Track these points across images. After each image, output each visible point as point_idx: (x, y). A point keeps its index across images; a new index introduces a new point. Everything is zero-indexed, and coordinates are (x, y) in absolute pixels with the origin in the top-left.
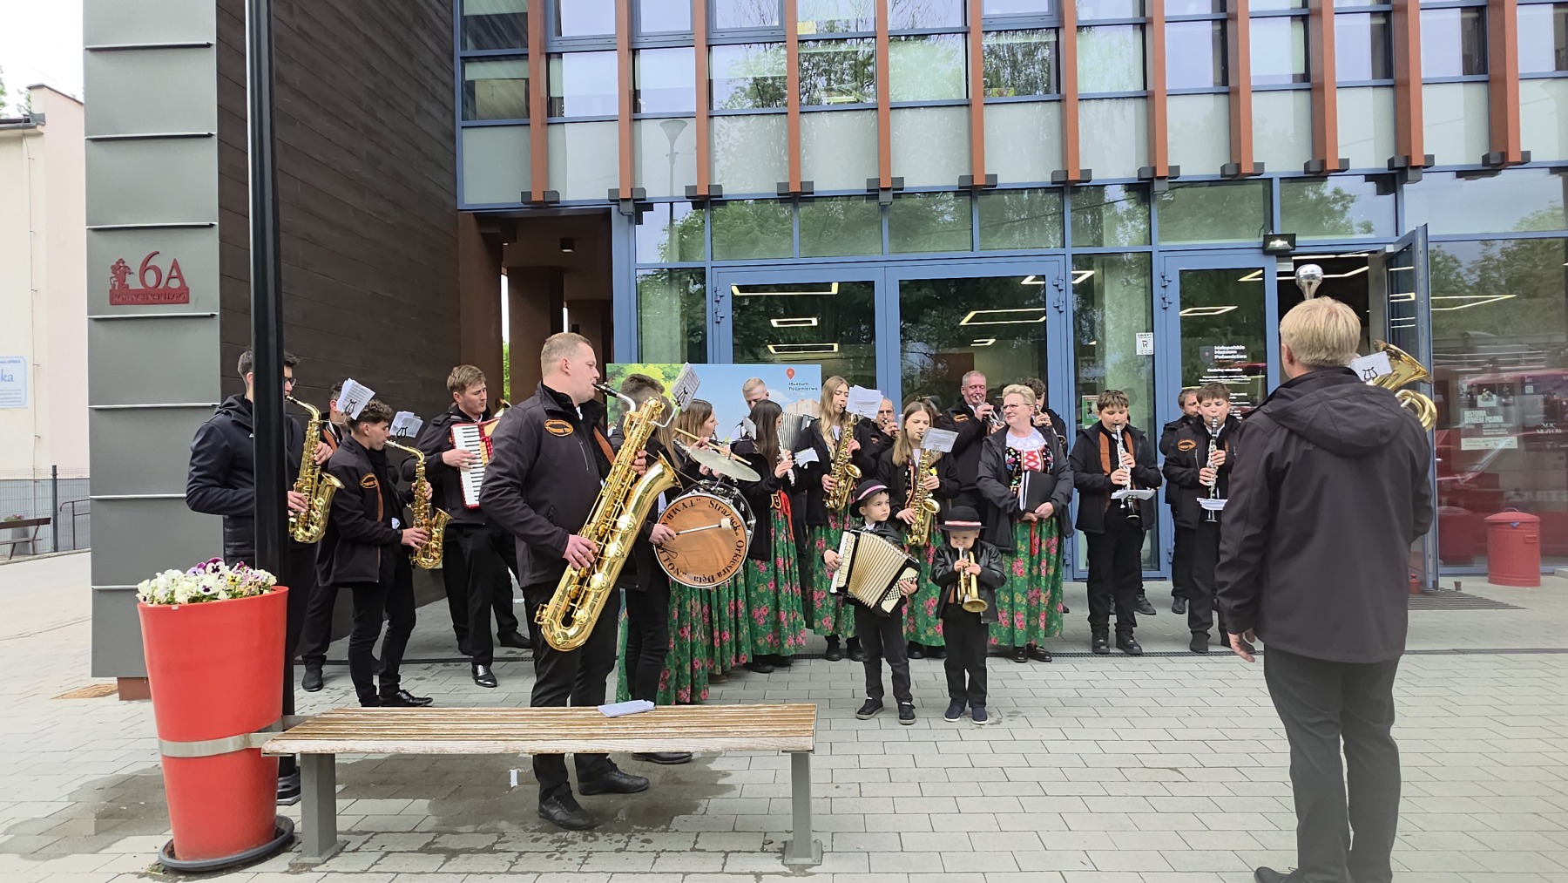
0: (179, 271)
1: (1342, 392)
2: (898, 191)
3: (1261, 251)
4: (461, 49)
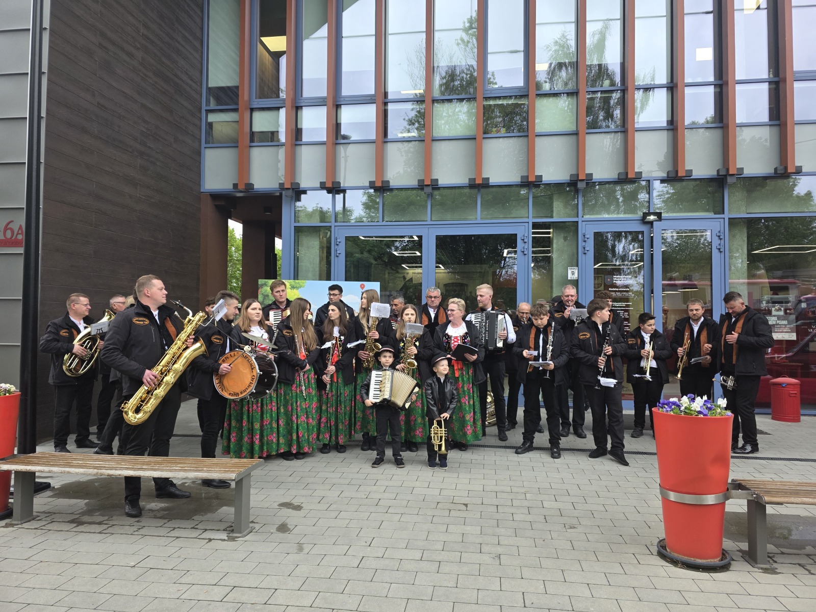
0: (22, 231)
2: (435, 185)
3: (642, 222)
4: (206, 106)
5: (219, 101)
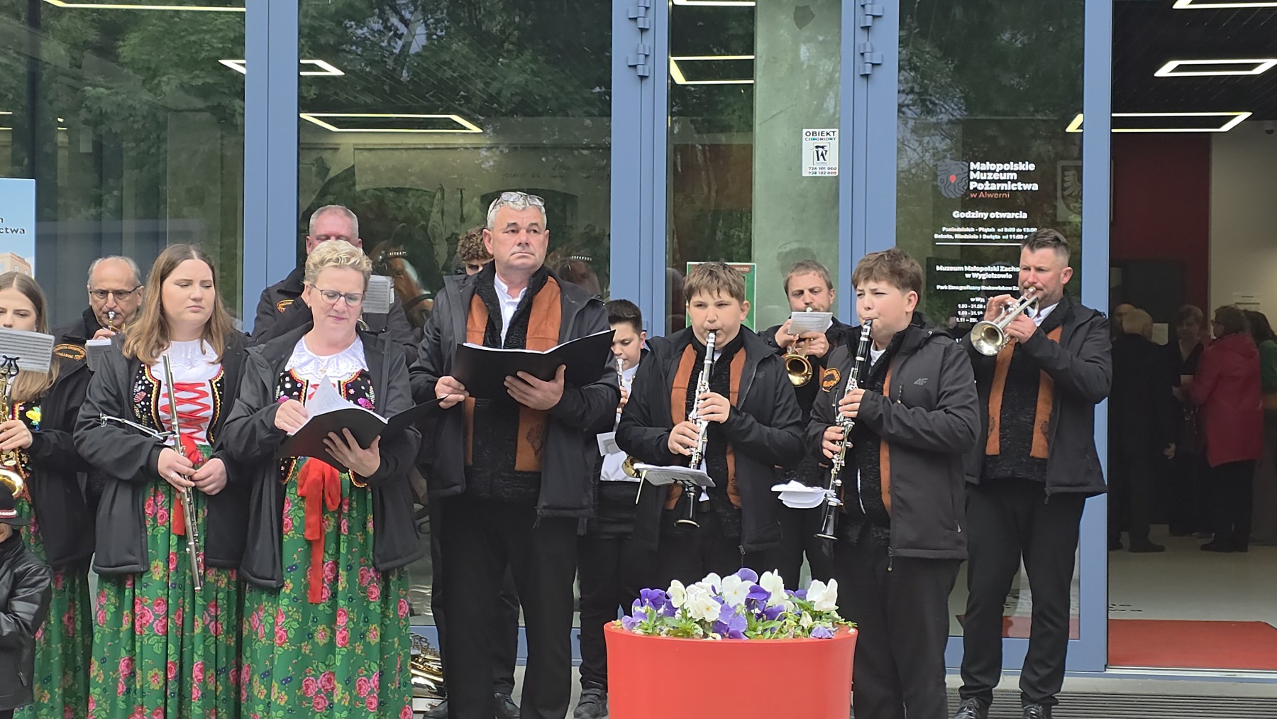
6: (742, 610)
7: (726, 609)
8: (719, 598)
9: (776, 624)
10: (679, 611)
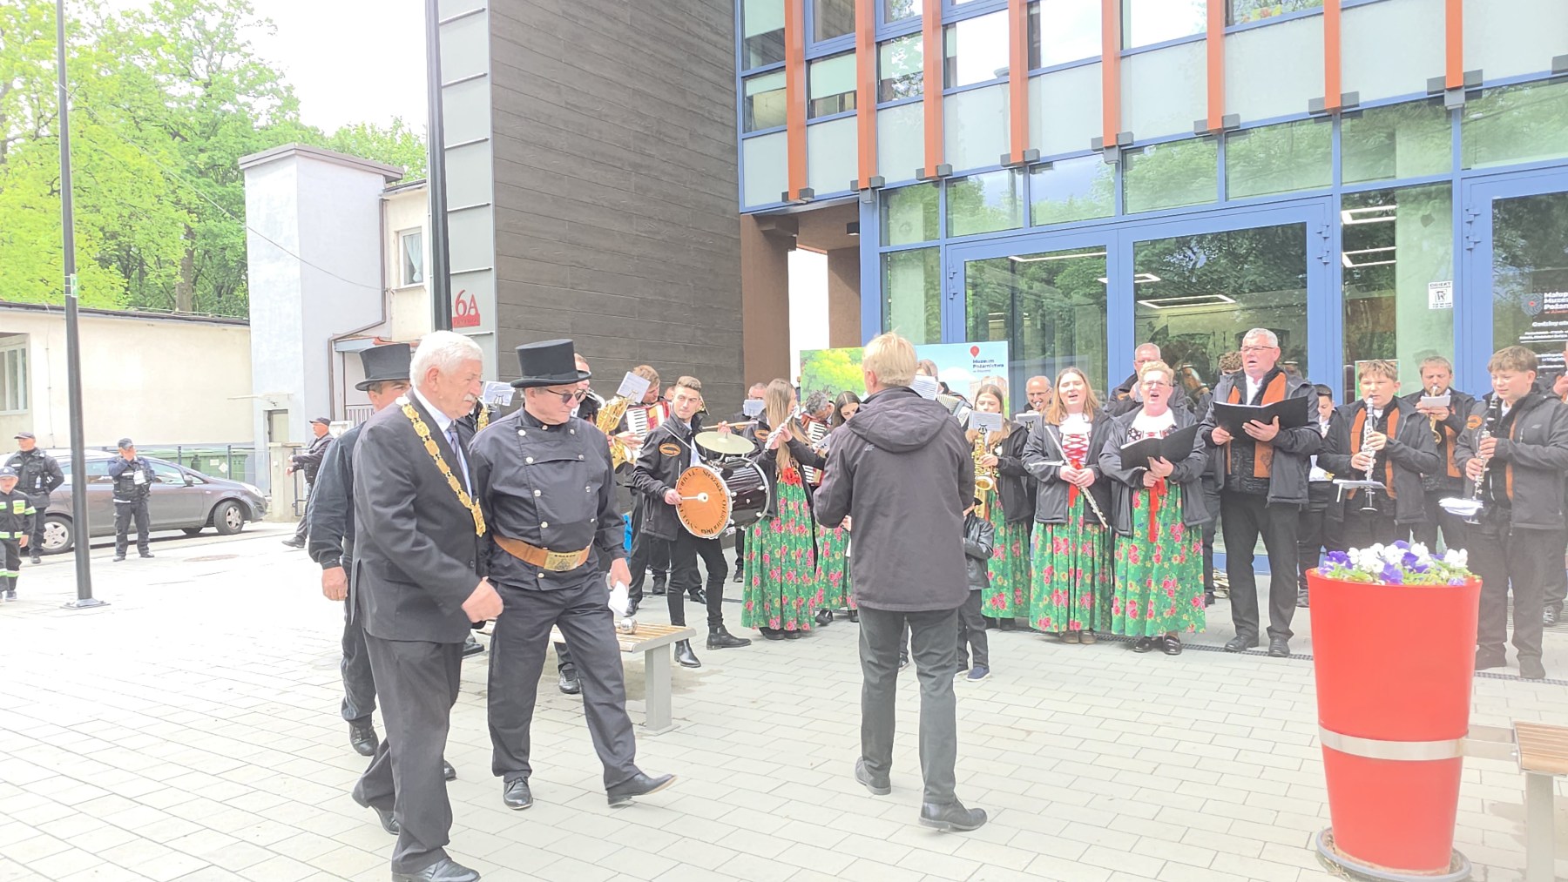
0: (475, 304)
1: (897, 404)
2: (1127, 147)
4: (743, 69)
5: (765, 55)
6: (1399, 567)
7: (1388, 566)
8: (1382, 559)
9: (1422, 575)
10: (1356, 566)
